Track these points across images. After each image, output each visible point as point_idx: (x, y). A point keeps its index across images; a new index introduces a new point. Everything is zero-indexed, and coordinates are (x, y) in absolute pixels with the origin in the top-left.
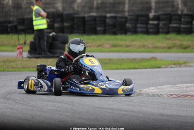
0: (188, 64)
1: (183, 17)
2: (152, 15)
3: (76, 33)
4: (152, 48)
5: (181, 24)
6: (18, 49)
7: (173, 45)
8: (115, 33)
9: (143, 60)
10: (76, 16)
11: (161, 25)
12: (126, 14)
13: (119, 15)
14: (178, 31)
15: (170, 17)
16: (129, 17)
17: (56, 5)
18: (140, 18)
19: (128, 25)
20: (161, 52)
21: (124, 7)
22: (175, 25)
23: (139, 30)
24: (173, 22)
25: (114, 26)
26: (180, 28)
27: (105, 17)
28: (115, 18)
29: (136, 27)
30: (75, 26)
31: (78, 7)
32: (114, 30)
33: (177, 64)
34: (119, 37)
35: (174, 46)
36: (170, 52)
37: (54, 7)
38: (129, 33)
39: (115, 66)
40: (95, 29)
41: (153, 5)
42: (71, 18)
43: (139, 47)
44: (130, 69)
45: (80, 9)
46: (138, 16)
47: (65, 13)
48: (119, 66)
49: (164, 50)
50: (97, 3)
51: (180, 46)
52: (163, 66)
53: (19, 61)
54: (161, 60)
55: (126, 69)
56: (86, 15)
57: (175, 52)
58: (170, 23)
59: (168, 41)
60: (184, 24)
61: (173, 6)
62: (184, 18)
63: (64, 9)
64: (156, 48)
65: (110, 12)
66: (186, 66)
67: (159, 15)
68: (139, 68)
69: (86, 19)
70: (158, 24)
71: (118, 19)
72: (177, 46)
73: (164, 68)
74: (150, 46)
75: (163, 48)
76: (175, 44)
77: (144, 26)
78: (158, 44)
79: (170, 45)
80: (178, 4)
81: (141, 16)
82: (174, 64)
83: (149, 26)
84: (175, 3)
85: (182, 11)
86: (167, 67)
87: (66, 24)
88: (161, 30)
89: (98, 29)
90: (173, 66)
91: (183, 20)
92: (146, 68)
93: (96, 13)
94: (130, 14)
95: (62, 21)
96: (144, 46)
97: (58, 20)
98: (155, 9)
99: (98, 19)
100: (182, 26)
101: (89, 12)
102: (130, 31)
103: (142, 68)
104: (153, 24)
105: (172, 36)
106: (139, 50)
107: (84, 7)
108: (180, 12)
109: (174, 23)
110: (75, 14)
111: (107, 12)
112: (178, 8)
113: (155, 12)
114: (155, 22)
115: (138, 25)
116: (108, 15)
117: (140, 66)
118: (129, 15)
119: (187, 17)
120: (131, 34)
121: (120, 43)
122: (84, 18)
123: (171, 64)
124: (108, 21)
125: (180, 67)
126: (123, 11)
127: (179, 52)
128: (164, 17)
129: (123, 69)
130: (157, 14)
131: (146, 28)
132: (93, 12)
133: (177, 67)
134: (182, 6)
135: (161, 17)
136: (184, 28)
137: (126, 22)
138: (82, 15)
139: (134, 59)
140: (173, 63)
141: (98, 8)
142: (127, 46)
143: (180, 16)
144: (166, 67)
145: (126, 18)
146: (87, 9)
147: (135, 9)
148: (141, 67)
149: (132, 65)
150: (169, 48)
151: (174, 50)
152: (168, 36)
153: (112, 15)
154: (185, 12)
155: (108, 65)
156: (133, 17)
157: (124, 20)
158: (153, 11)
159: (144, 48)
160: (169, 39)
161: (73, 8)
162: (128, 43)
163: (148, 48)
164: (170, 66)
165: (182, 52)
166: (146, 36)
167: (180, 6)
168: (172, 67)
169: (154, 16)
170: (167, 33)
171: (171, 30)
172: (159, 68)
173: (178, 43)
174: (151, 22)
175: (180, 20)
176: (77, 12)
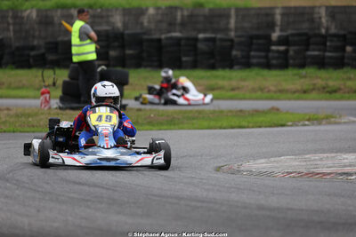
0: (333, 120)
1: (328, 38)
2: (275, 35)
3: (146, 67)
4: (275, 92)
5: (325, 51)
6: (43, 94)
7: (311, 87)
8: (213, 67)
9: (257, 112)
10: (146, 37)
11: (291, 53)
12: (232, 34)
13: (219, 36)
14: (321, 64)
15: (306, 40)
16: (236, 40)
17: (112, 20)
18: (255, 41)
19: (234, 53)
20: (290, 99)
21: (228, 23)
22: (316, 53)
23: (254, 61)
24: (312, 47)
25: (211, 54)
26: (324, 58)
27: (196, 40)
28: (213, 40)
29: (248, 57)
30: (145, 55)
31: (149, 22)
32: (212, 61)
33: (314, 119)
34: (220, 73)
35: (313, 89)
36: (306, 99)
37: (108, 23)
38: (236, 67)
39: (205, 124)
40: (179, 59)
41: (278, 18)
42: (138, 41)
43: (254, 90)
44: (232, 128)
45: (153, 26)
46: (252, 37)
47: (126, 32)
48: (212, 123)
49: (296, 95)
50: (182, 16)
51: (324, 88)
52: (290, 124)
53: (42, 114)
54: (287, 112)
55: (224, 128)
56: (163, 36)
57: (314, 99)
58: (307, 50)
59: (302, 80)
60: (330, 51)
61: (312, 21)
62: (331, 41)
63: (125, 25)
64: (281, 91)
65: (204, 31)
66: (330, 123)
67: (287, 36)
68: (248, 127)
69: (164, 42)
70: (286, 52)
71: (218, 43)
72: (319, 90)
73: (291, 126)
74: (272, 88)
75: (295, 92)
76: (314, 85)
77: (263, 54)
78: (286, 86)
79: (305, 87)
80: (320, 18)
81: (258, 37)
82: (309, 120)
83: (271, 55)
84: (316, 16)
85: (327, 29)
86: (297, 125)
87: (129, 52)
88: (291, 61)
89: (184, 59)
90: (307, 123)
91: (328, 44)
92: (260, 127)
93: (181, 32)
94: (239, 33)
95: (123, 47)
96: (262, 89)
97: (116, 44)
98: (281, 25)
99: (183, 42)
100: (328, 54)
101: (169, 32)
102: (238, 64)
103: (253, 127)
104: (278, 51)
105: (310, 71)
106: (254, 95)
107: (160, 21)
108: (323, 31)
109: (314, 50)
110: (145, 34)
111: (200, 31)
112: (320, 24)
113: (281, 30)
114: (282, 48)
115: (252, 53)
116: (201, 36)
117: (249, 122)
118: (236, 36)
119: (335, 39)
120: (241, 69)
121: (221, 83)
122: (159, 40)
123: (304, 119)
124: (201, 46)
125: (320, 124)
126: (227, 29)
127: (321, 99)
128: (296, 38)
129: (220, 128)
130: (284, 34)
131: (266, 57)
132: (175, 31)
133: (313, 124)
134: (327, 21)
135: (290, 38)
136: (330, 58)
137: (231, 47)
138: (156, 36)
139: (241, 111)
140: (307, 117)
141: (183, 24)
142: (233, 89)
143: (324, 37)
144: (294, 124)
145: (232, 41)
146: (164, 26)
147: (246, 25)
148: (251, 125)
149: (235, 121)
150: (305, 92)
151: (314, 95)
152: (303, 72)
153: (208, 35)
154: (333, 30)
155: (195, 121)
156: (243, 39)
157: (229, 43)
158: (277, 29)
159: (262, 92)
160: (305, 77)
161: (142, 23)
162: (234, 83)
163: (269, 91)
164: (301, 123)
165: (326, 99)
166: (265, 72)
167: (324, 20)
168: (306, 125)
169: (279, 37)
170: (302, 66)
171: (309, 60)
172: (283, 125)
173: (320, 83)
174: (274, 48)
175: (325, 44)
176: (148, 32)
